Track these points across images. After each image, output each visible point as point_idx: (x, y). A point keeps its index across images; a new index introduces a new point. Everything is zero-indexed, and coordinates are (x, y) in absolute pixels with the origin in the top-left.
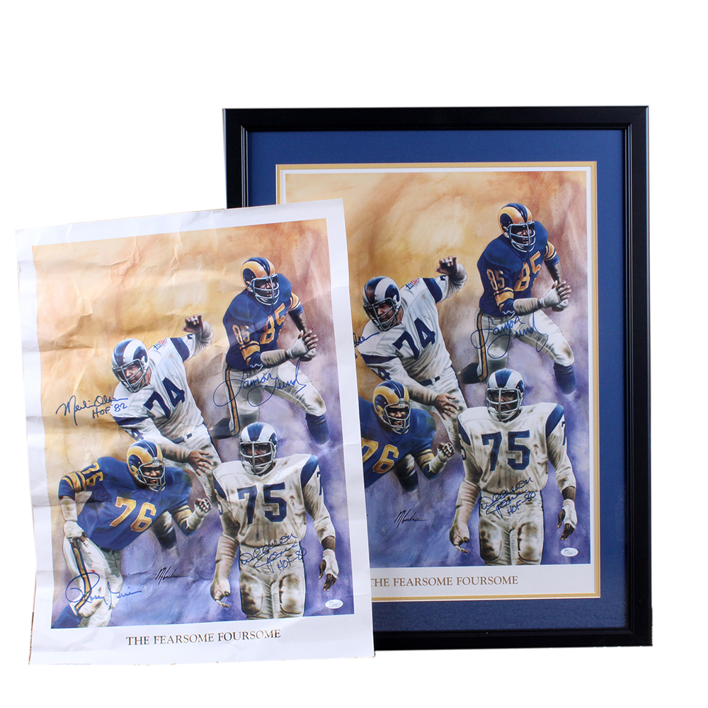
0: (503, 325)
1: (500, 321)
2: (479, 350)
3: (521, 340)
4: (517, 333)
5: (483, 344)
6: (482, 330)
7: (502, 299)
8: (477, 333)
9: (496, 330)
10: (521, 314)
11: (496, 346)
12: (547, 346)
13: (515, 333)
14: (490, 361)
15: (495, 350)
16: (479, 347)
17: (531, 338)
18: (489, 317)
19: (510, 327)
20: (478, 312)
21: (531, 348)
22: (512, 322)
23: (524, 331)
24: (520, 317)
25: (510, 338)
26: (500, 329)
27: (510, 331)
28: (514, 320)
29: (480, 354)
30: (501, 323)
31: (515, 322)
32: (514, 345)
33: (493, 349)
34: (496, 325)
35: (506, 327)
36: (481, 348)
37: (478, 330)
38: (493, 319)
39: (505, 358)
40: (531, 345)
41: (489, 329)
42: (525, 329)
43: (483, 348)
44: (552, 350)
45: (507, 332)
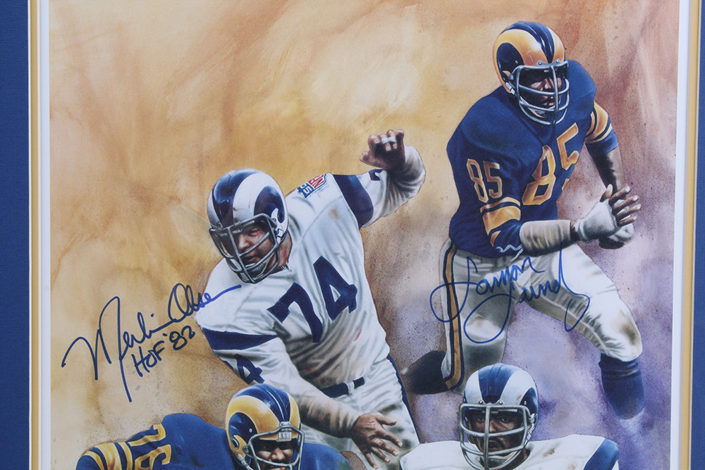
0: (498, 275)
1: (491, 265)
2: (447, 325)
3: (534, 306)
4: (525, 291)
5: (454, 313)
6: (453, 283)
7: (497, 220)
8: (444, 290)
9: (483, 285)
10: (536, 252)
11: (483, 316)
12: (587, 320)
13: (521, 291)
14: (469, 348)
15: (480, 325)
16: (446, 318)
17: (555, 303)
18: (468, 258)
19: (511, 278)
20: (446, 247)
21: (553, 323)
22: (515, 268)
23: (541, 287)
24: (532, 259)
25: (510, 301)
26: (491, 281)
27: (512, 287)
28: (520, 264)
29: (448, 332)
30: (493, 270)
31: (523, 269)
32: (520, 315)
33: (475, 323)
34: (484, 273)
35: (503, 278)
36: (451, 321)
37: (447, 284)
38: (476, 261)
39: (500, 343)
40: (554, 317)
41: (468, 283)
42: (543, 282)
43: (455, 322)
44: (598, 329)
45: (506, 289)
